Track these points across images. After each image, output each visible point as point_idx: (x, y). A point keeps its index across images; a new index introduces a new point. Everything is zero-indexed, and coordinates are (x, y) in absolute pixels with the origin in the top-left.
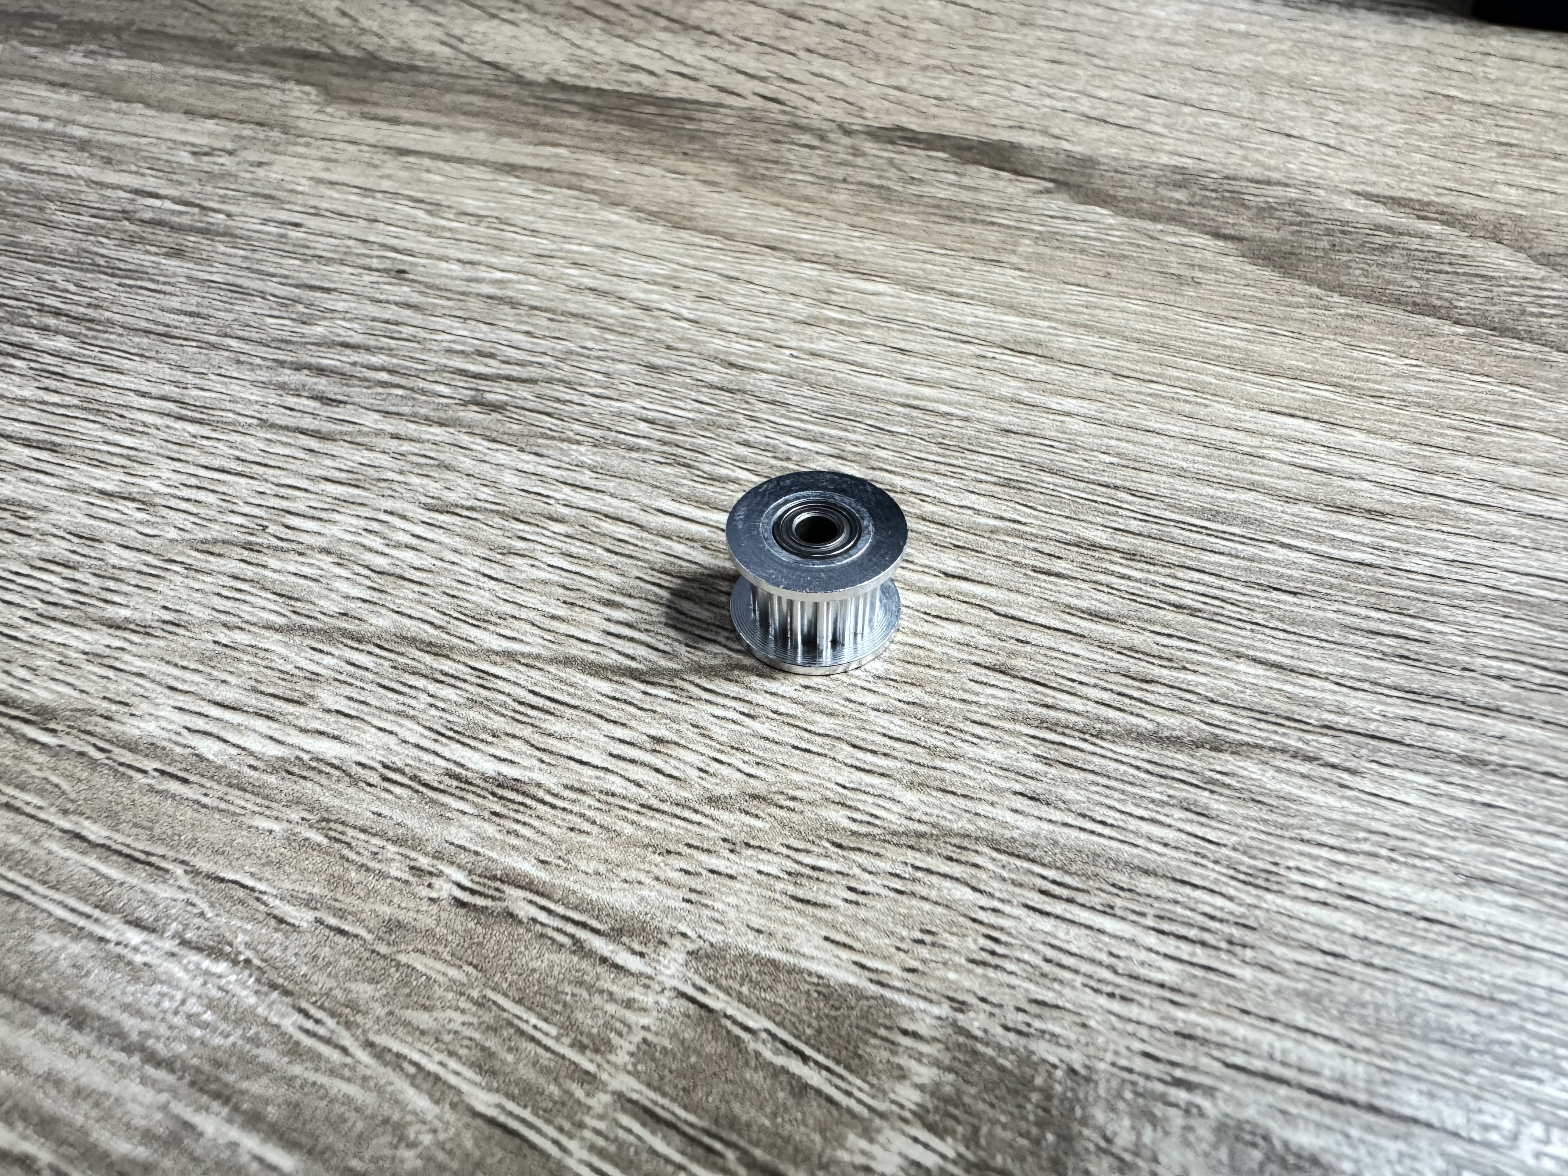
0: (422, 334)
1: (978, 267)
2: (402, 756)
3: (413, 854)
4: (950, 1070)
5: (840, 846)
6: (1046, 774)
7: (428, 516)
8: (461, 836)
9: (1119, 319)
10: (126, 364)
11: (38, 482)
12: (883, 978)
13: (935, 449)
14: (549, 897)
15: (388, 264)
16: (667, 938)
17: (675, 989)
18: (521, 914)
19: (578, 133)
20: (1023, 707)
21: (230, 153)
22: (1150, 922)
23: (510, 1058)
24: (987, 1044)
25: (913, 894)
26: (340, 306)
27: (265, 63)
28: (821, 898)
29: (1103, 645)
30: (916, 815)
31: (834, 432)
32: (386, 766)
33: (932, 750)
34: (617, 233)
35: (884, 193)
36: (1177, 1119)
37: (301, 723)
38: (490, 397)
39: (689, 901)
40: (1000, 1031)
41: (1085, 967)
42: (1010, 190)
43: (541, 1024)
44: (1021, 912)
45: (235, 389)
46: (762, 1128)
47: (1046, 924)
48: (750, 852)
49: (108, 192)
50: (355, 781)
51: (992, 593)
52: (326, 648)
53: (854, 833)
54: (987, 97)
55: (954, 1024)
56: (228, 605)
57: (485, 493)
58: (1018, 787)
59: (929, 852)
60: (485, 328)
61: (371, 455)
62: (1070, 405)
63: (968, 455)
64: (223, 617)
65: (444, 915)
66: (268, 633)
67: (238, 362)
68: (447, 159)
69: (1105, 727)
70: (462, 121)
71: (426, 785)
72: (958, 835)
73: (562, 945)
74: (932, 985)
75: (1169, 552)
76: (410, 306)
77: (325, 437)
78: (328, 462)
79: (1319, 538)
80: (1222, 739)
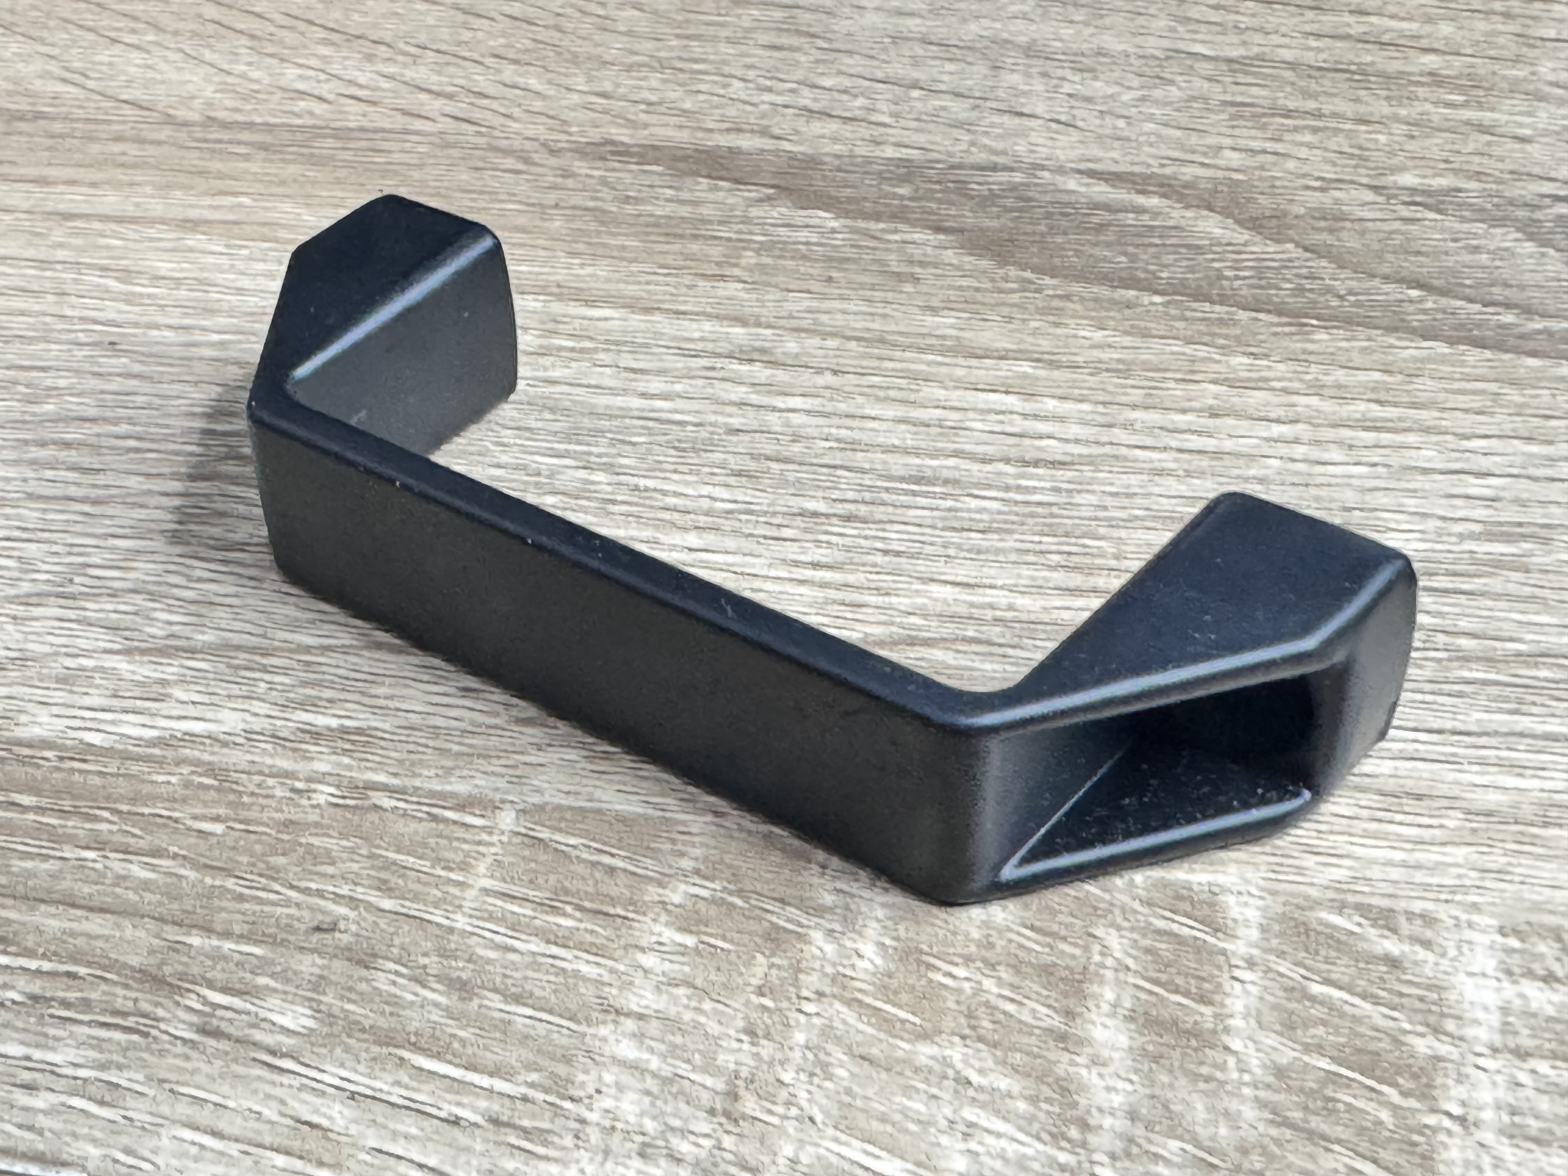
0: (157, 401)
1: (702, 283)
2: (257, 724)
3: (290, 782)
7: (220, 555)
8: (323, 767)
13: (673, 452)
14: (405, 793)
15: (95, 338)
16: (499, 805)
17: (512, 831)
18: (386, 805)
19: (254, 178)
23: (400, 881)
26: (62, 383)
29: (823, 585)
32: (248, 732)
35: (601, 216)
37: (164, 712)
39: (511, 783)
42: (731, 200)
43: (418, 862)
46: (587, 893)
51: (730, 559)
52: (163, 661)
54: (701, 97)
56: (64, 641)
61: (147, 512)
62: (795, 402)
63: (703, 454)
64: (64, 650)
65: (325, 813)
66: (109, 656)
68: (120, 220)
71: (284, 739)
73: (422, 819)
74: (698, 806)
75: (879, 512)
76: (135, 376)
77: (96, 502)
78: (107, 522)
79: (1007, 488)
80: (916, 638)
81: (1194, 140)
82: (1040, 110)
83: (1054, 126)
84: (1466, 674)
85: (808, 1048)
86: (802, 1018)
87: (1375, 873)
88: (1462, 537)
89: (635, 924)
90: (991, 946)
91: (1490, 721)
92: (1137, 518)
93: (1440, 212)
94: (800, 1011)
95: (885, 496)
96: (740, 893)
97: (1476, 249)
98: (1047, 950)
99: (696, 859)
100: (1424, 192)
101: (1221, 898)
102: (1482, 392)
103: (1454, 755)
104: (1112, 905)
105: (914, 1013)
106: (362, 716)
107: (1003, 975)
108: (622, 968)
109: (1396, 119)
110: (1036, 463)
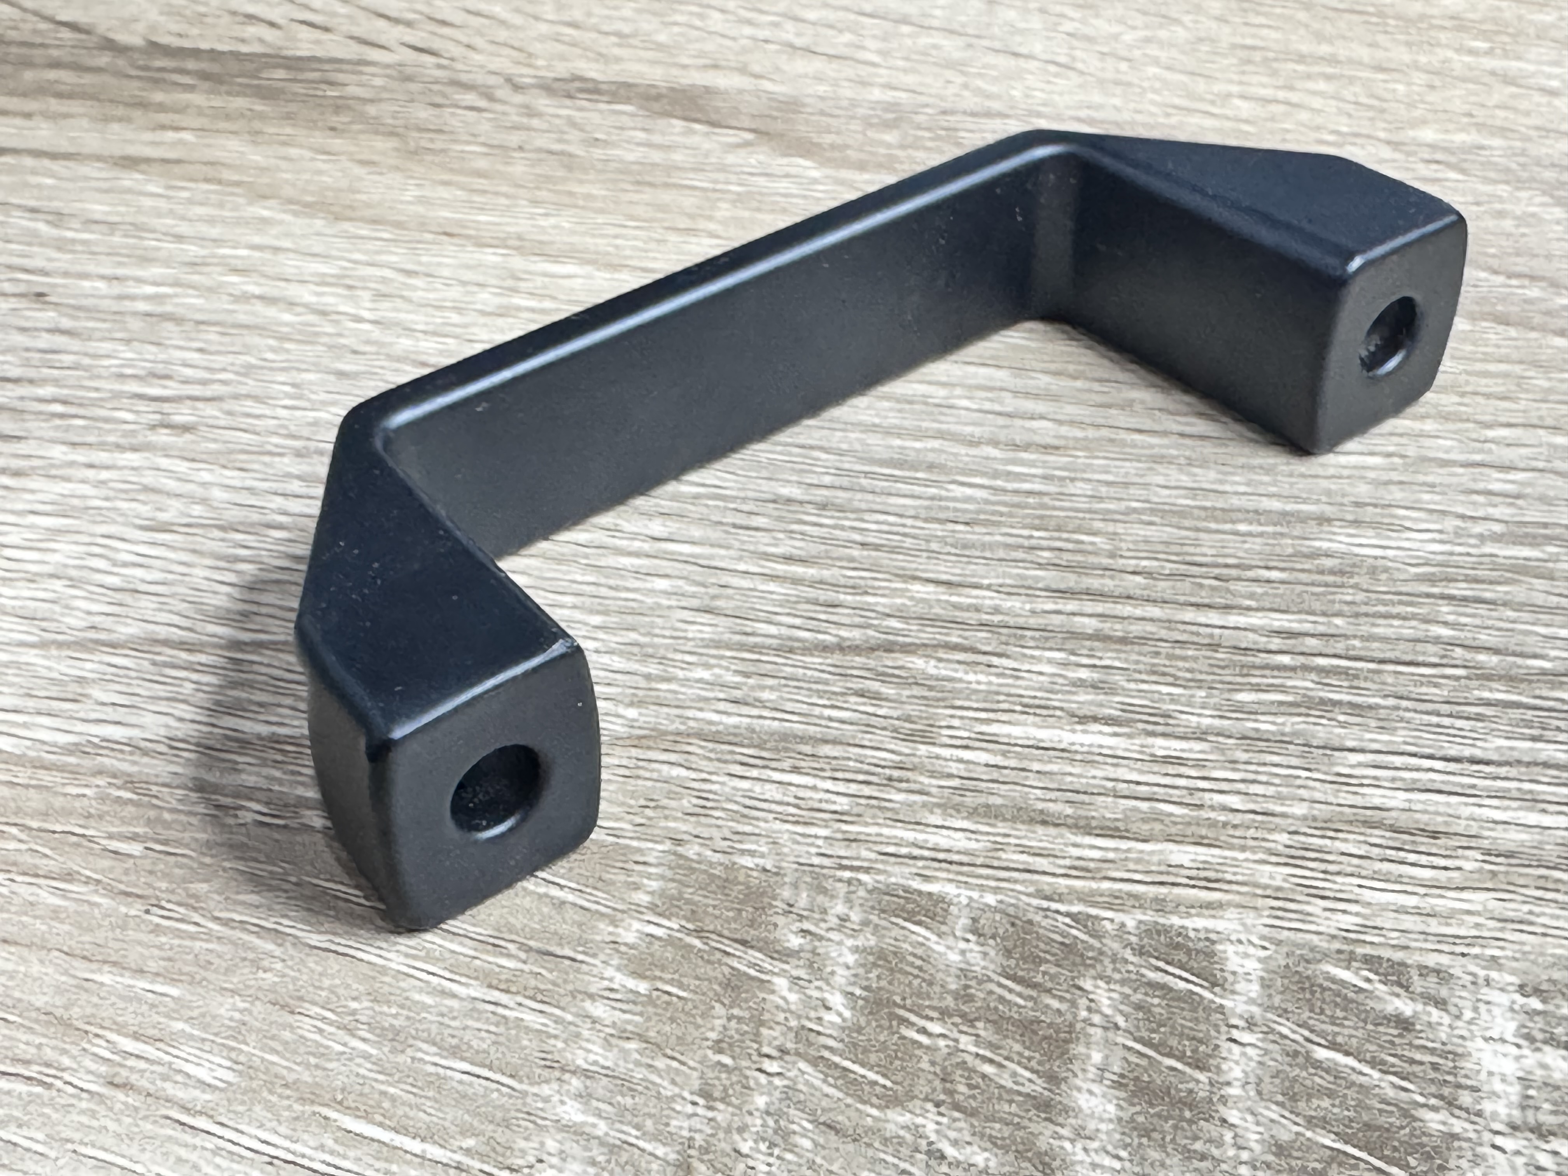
0: (86, 361)
1: (673, 237)
2: (182, 730)
4: (673, 880)
6: (745, 684)
7: (147, 536)
8: (253, 781)
15: (22, 288)
18: (317, 825)
19: (201, 112)
20: (727, 636)
22: (828, 774)
23: (331, 912)
24: (699, 862)
25: (638, 777)
29: (797, 582)
30: (637, 724)
32: (169, 739)
33: (648, 677)
34: (274, 231)
35: (568, 161)
36: (842, 888)
37: (82, 715)
38: (178, 418)
40: (709, 853)
41: (774, 807)
42: (706, 146)
43: (350, 890)
44: (724, 778)
46: (533, 929)
47: (745, 784)
50: (146, 753)
51: (695, 550)
52: (84, 656)
54: (676, 29)
55: (675, 853)
57: (197, 510)
58: (722, 696)
59: (650, 748)
60: (152, 348)
65: (253, 833)
66: (24, 650)
68: (54, 156)
69: (796, 644)
71: (212, 749)
72: (672, 733)
74: (656, 832)
75: (859, 500)
76: (63, 332)
77: (17, 473)
79: (996, 475)
80: (895, 643)
81: (1201, 86)
82: (1038, 48)
83: (1052, 68)
84: (1486, 694)
85: (768, 1113)
86: (763, 1079)
87: (1386, 921)
88: (1482, 538)
89: (584, 967)
90: (970, 998)
91: (1512, 749)
92: (1135, 510)
93: (1463, 171)
94: (760, 1070)
95: (864, 482)
96: (698, 932)
97: (1501, 214)
98: (1030, 1004)
99: (652, 893)
100: (1446, 150)
101: (1219, 947)
102: (1506, 375)
103: (1474, 786)
104: (1101, 953)
105: (884, 1076)
106: (296, 723)
107: (982, 1033)
108: (569, 1018)
109: (1416, 66)
110: (1027, 447)
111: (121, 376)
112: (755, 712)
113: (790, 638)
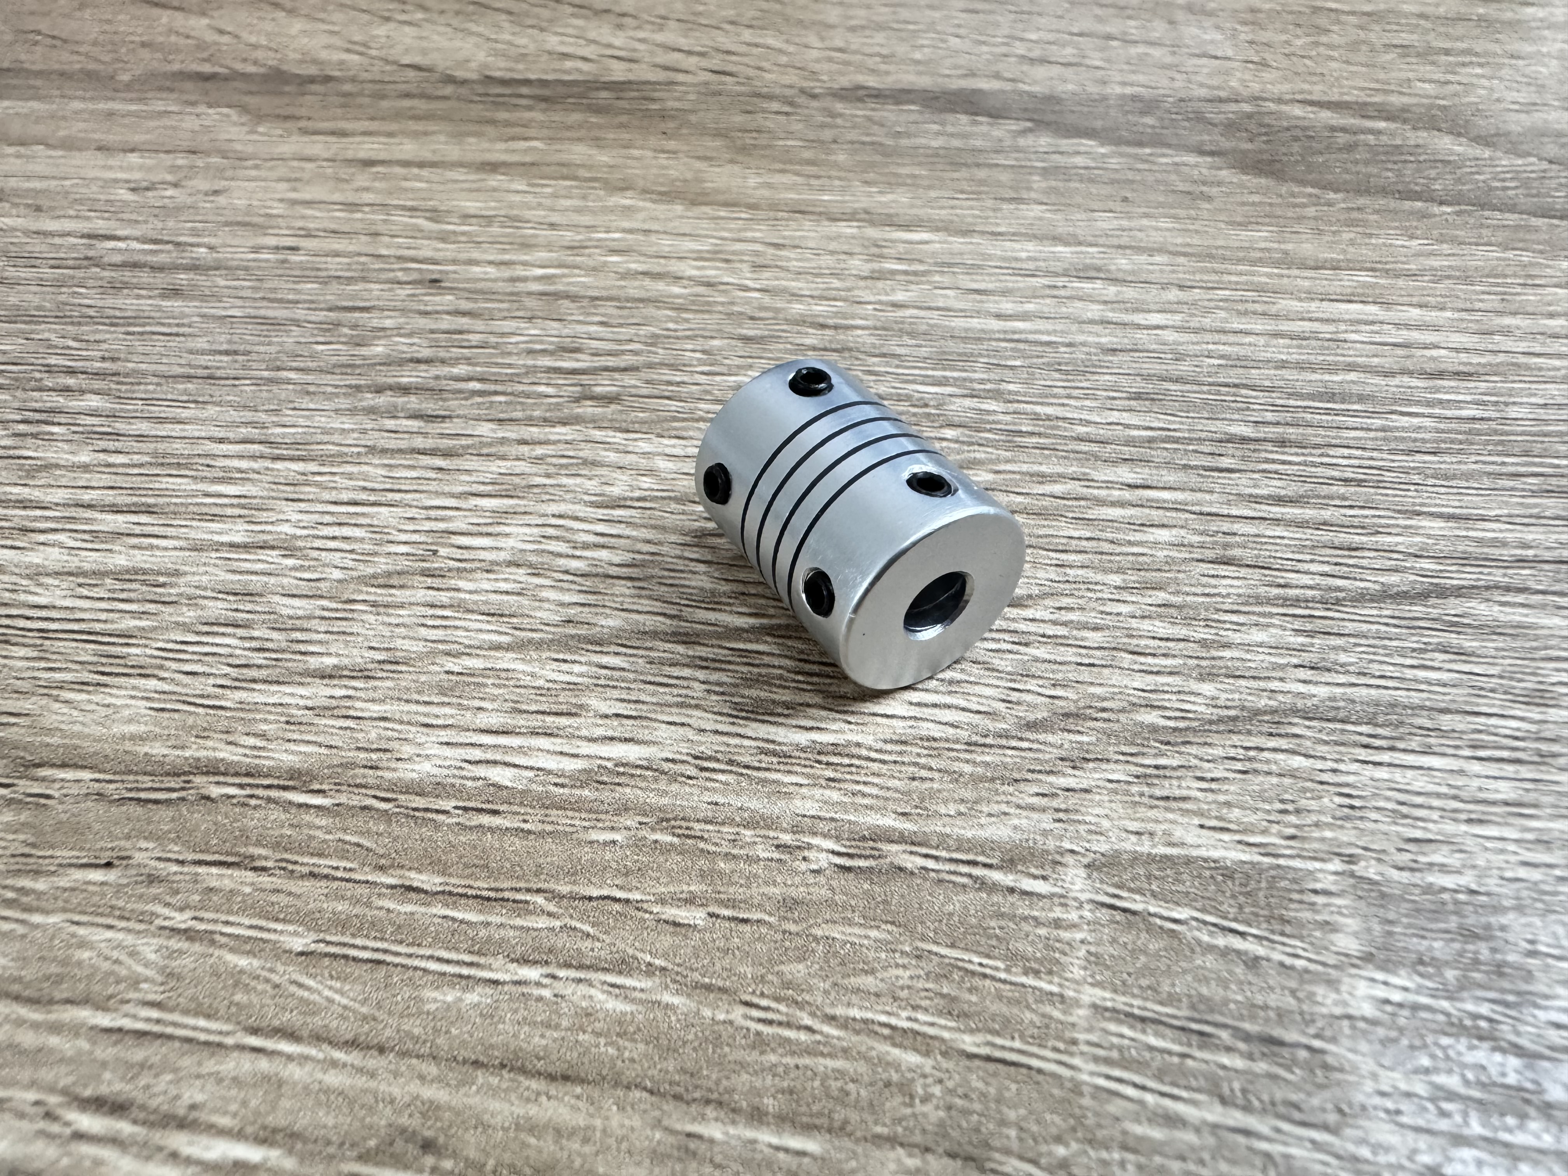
0: (492, 339)
1: (1005, 206)
2: (708, 745)
3: (772, 834)
4: (1370, 915)
5: (1168, 743)
6: (1314, 646)
7: (601, 513)
8: (811, 808)
9: (1157, 238)
10: (185, 414)
11: (152, 547)
12: (1269, 850)
13: (1058, 375)
14: (927, 845)
15: (415, 276)
16: (1058, 858)
17: (1092, 901)
18: (909, 866)
19: (542, 125)
20: (1262, 590)
21: (176, 185)
22: (1467, 752)
23: (974, 998)
24: (1387, 886)
25: (1256, 771)
26: (388, 323)
27: (160, 89)
28: (1177, 793)
29: (1302, 524)
30: (1221, 703)
31: (956, 374)
32: (696, 758)
33: (1203, 643)
34: (641, 216)
35: (880, 149)
37: (584, 732)
38: (598, 389)
39: (1060, 821)
40: (1393, 872)
42: (995, 133)
43: (985, 961)
44: (1355, 767)
45: (321, 420)
47: (1382, 773)
48: (1091, 765)
49: (57, 241)
50: (673, 778)
51: (1179, 496)
52: (568, 657)
53: (1175, 729)
54: (925, 50)
55: (1352, 875)
56: (439, 634)
57: (646, 482)
58: (1295, 661)
59: (1249, 733)
60: (555, 324)
61: (509, 464)
62: (1156, 319)
63: (1089, 376)
64: (441, 647)
65: (834, 883)
66: (498, 654)
67: (308, 393)
68: (421, 165)
70: (413, 126)
71: (747, 767)
72: (1265, 713)
73: (964, 886)
74: (1316, 845)
76: (464, 314)
77: (447, 454)
78: (465, 478)
81: (1381, 74)
82: (1230, 54)
83: (1253, 66)
111: (531, 352)
112: (1342, 679)
113: (1330, 589)
